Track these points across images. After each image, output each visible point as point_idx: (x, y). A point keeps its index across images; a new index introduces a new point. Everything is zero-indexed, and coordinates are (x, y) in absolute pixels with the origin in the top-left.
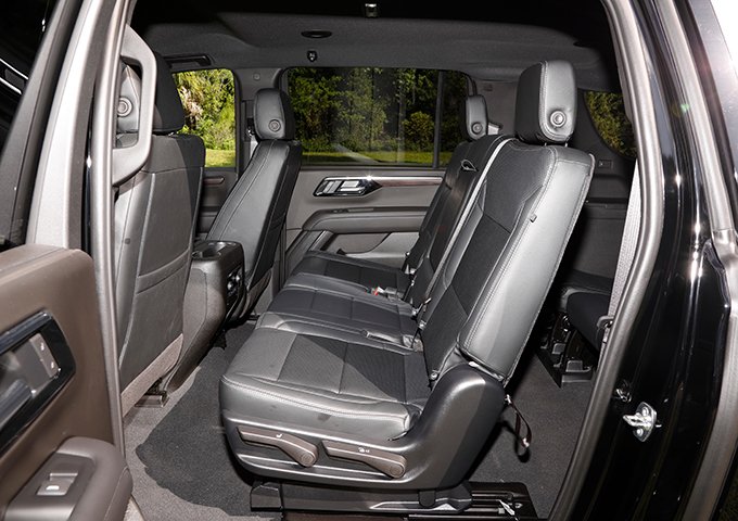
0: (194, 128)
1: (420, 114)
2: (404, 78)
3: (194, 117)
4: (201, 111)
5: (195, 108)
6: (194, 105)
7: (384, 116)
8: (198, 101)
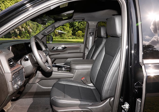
0: (30, 35)
1: (79, 31)
2: (76, 24)
3: (30, 32)
4: (32, 31)
5: (31, 30)
6: (30, 29)
7: (72, 32)
8: (31, 29)
